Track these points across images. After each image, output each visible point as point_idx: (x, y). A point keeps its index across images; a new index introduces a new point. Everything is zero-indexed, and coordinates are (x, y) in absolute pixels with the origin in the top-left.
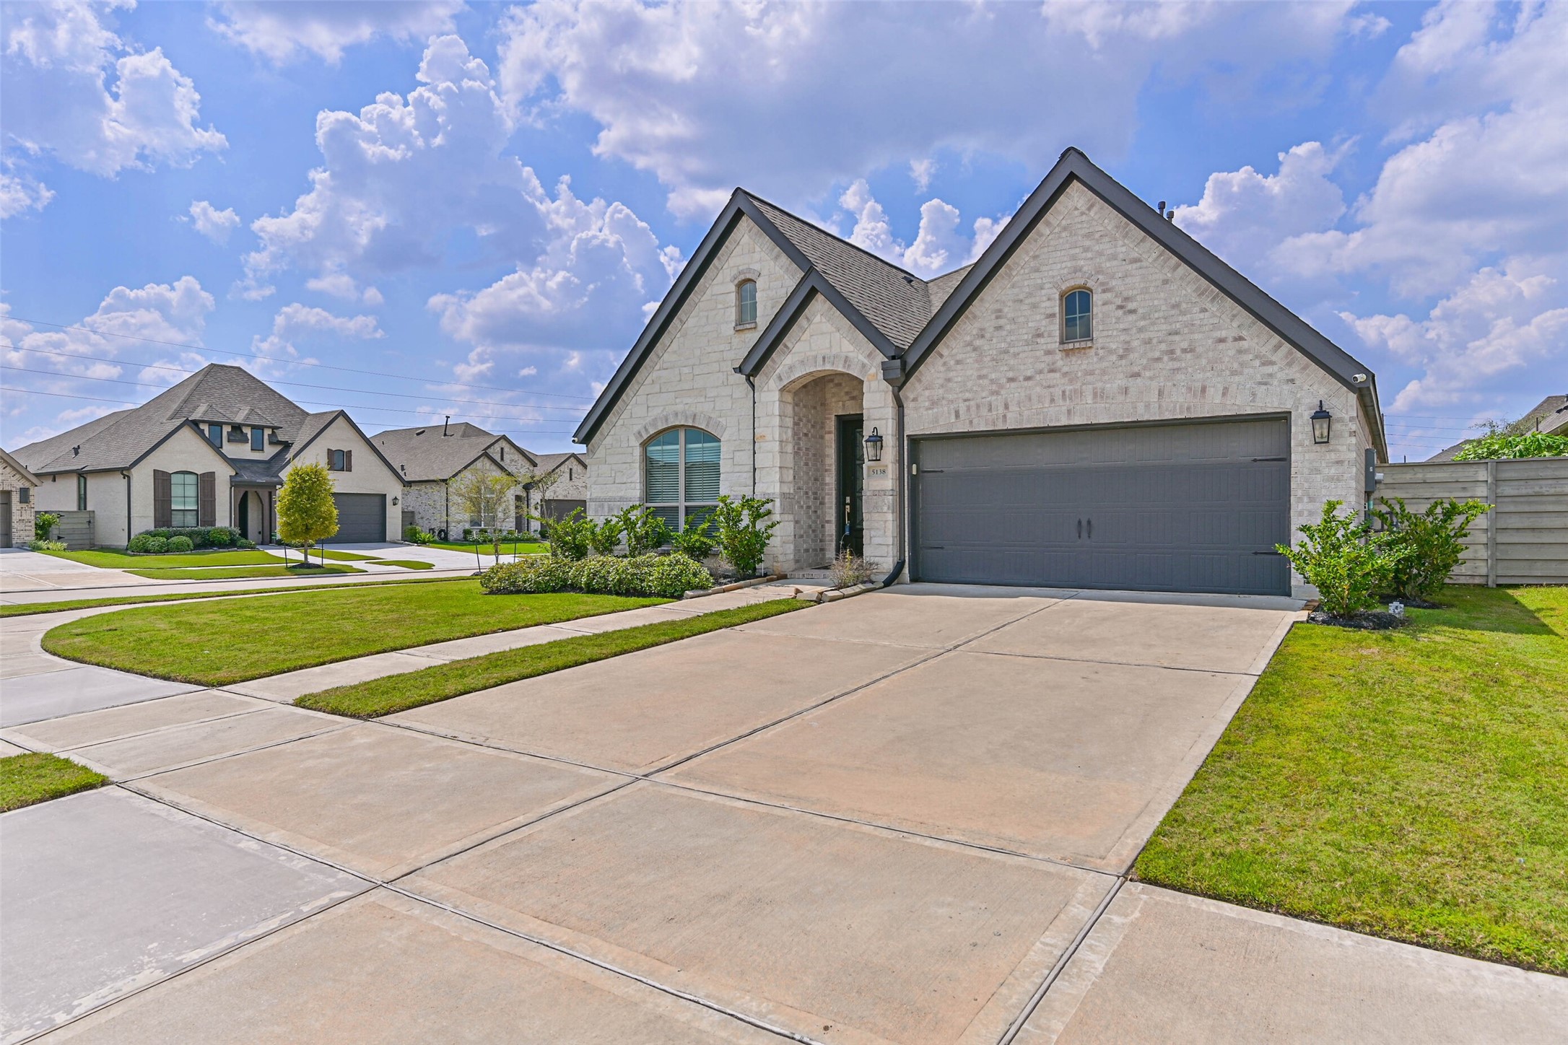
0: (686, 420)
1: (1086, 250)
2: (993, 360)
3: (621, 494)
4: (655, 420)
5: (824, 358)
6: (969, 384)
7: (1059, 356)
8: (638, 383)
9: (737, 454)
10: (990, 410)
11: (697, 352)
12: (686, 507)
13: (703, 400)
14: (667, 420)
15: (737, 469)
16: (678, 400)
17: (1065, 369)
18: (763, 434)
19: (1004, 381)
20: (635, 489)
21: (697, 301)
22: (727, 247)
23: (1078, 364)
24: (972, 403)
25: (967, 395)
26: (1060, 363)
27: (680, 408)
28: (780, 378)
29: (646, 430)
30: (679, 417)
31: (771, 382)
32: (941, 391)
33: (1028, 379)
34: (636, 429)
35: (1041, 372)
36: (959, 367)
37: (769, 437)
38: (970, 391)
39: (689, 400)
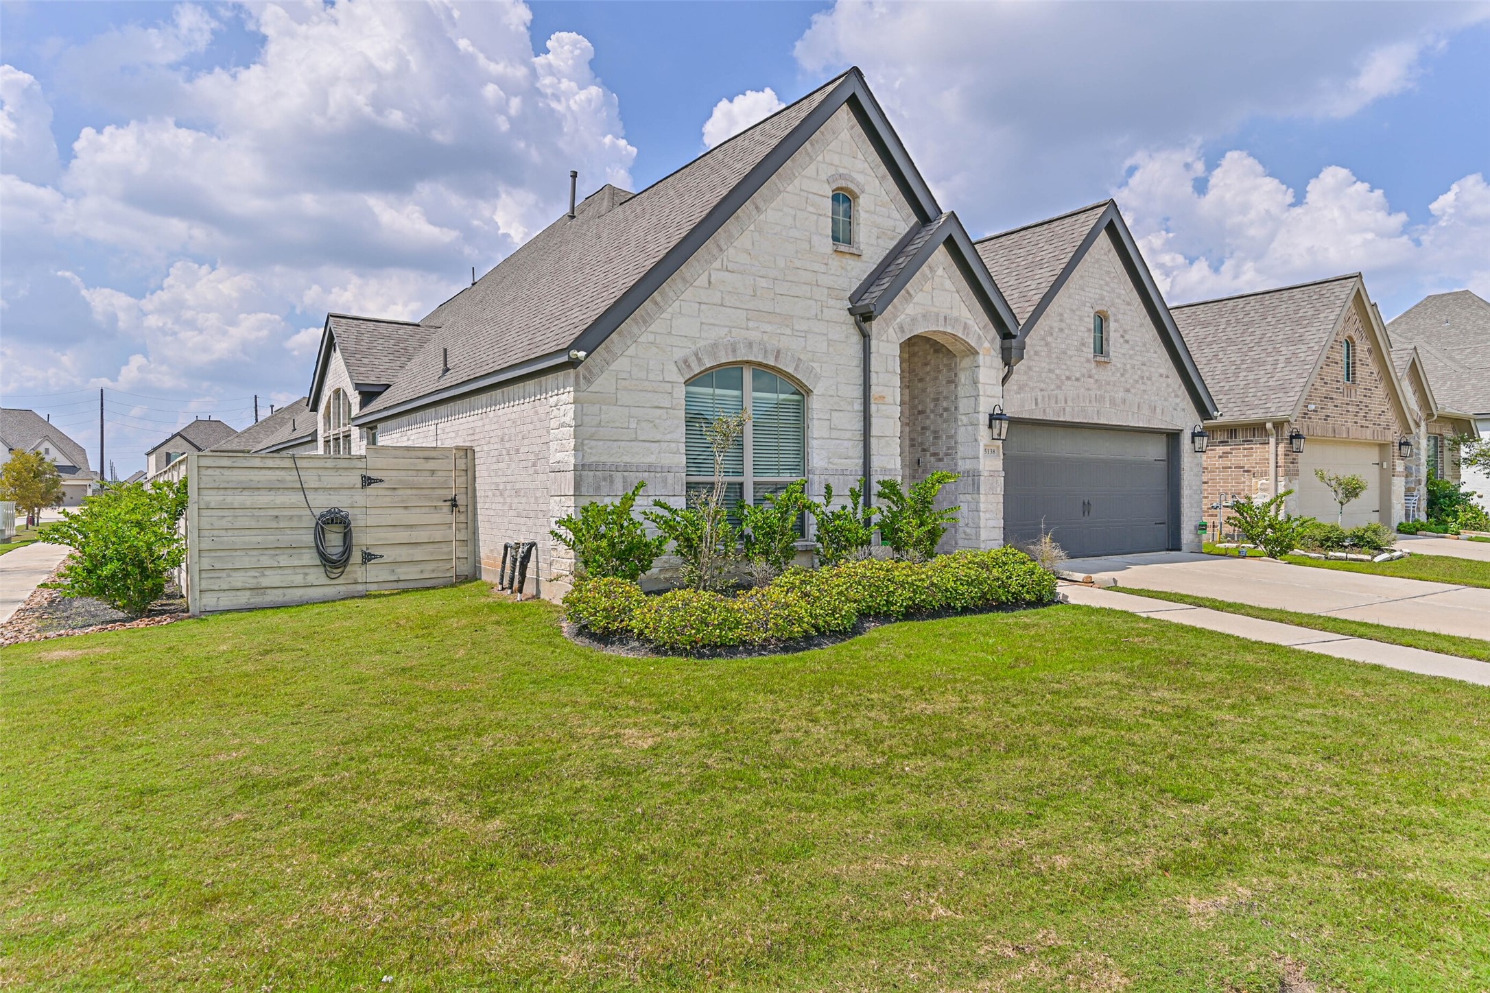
0: (765, 357)
1: (1107, 284)
2: (1058, 358)
3: (651, 459)
4: (715, 345)
5: (945, 318)
6: (1044, 375)
7: (1094, 365)
8: (684, 279)
9: (834, 414)
10: (1056, 403)
11: (781, 263)
12: (755, 483)
13: (788, 331)
14: (734, 351)
15: (835, 434)
16: (751, 324)
17: (1096, 377)
18: (883, 394)
19: (1064, 378)
20: (677, 453)
21: (782, 189)
22: (822, 133)
23: (1104, 375)
24: (1046, 393)
25: (1043, 385)
26: (1094, 371)
27: (754, 336)
28: (902, 329)
29: (699, 360)
30: (755, 349)
31: (891, 330)
32: (1025, 378)
33: (1077, 380)
34: (679, 354)
35: (1084, 376)
36: (1036, 358)
37: (889, 399)
38: (1044, 382)
39: (769, 328)
